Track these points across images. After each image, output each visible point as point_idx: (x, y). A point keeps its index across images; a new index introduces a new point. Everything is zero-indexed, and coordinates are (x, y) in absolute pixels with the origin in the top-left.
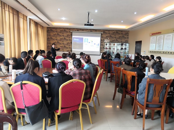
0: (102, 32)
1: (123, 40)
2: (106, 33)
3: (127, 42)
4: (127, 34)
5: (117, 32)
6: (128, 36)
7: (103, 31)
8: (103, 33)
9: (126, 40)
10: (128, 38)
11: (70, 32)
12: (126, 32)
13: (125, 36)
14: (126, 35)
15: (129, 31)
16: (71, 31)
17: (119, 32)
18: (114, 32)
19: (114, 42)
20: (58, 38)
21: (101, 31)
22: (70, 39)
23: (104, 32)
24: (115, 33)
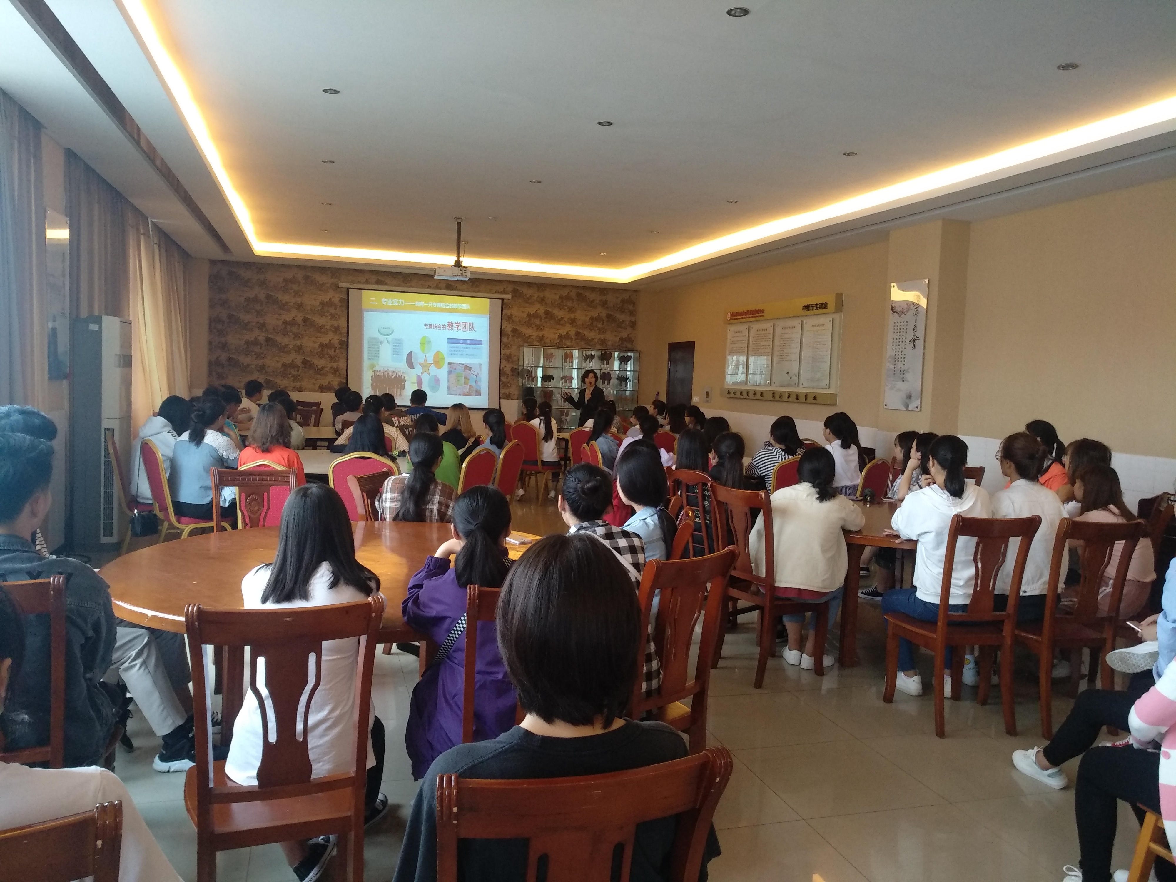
0: (504, 292)
1: (611, 337)
2: (528, 300)
3: (629, 346)
4: (631, 307)
5: (579, 295)
6: (632, 313)
7: (510, 288)
8: (509, 296)
9: (624, 334)
10: (633, 325)
11: (336, 287)
12: (626, 296)
13: (621, 317)
14: (622, 310)
15: (636, 291)
16: (341, 285)
17: (592, 296)
18: (564, 292)
19: (568, 343)
20: (273, 320)
21: (501, 288)
22: (335, 323)
23: (516, 293)
24: (568, 298)
